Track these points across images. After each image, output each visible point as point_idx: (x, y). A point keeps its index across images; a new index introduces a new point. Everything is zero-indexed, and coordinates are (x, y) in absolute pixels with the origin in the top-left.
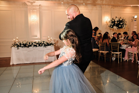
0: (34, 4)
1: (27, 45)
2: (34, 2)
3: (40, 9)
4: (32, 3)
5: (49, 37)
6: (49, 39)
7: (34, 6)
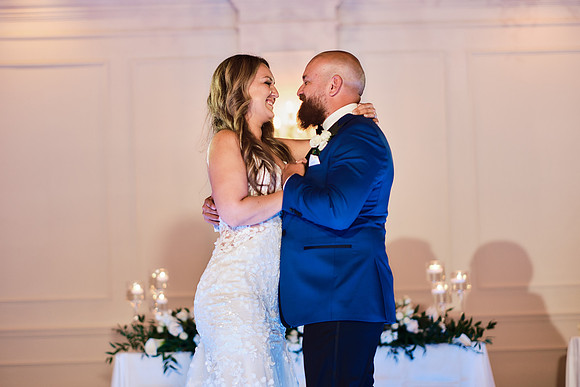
5: (434, 268)
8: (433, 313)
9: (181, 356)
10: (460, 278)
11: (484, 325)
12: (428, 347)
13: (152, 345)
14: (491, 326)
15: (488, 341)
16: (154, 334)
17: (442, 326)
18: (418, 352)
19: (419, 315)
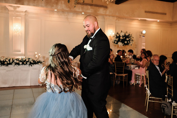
0: (18, 9)
1: (6, 63)
2: (18, 7)
3: (26, 16)
4: (15, 8)
5: (36, 53)
6: (36, 56)
7: (18, 12)
8: (35, 60)
10: (39, 54)
11: (43, 61)
12: (35, 65)
14: (44, 62)
15: (43, 64)
17: (37, 62)
18: (33, 65)
19: (33, 60)
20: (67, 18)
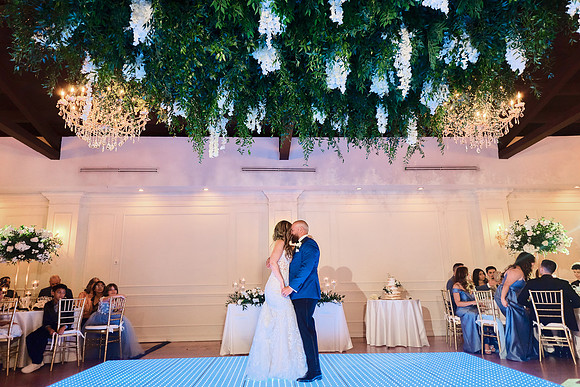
6: (328, 285)
8: (326, 292)
9: (249, 305)
10: (333, 282)
11: (341, 296)
13: (240, 301)
15: (343, 301)
16: (240, 298)
17: (329, 296)
18: (321, 304)
20: (384, 203)
